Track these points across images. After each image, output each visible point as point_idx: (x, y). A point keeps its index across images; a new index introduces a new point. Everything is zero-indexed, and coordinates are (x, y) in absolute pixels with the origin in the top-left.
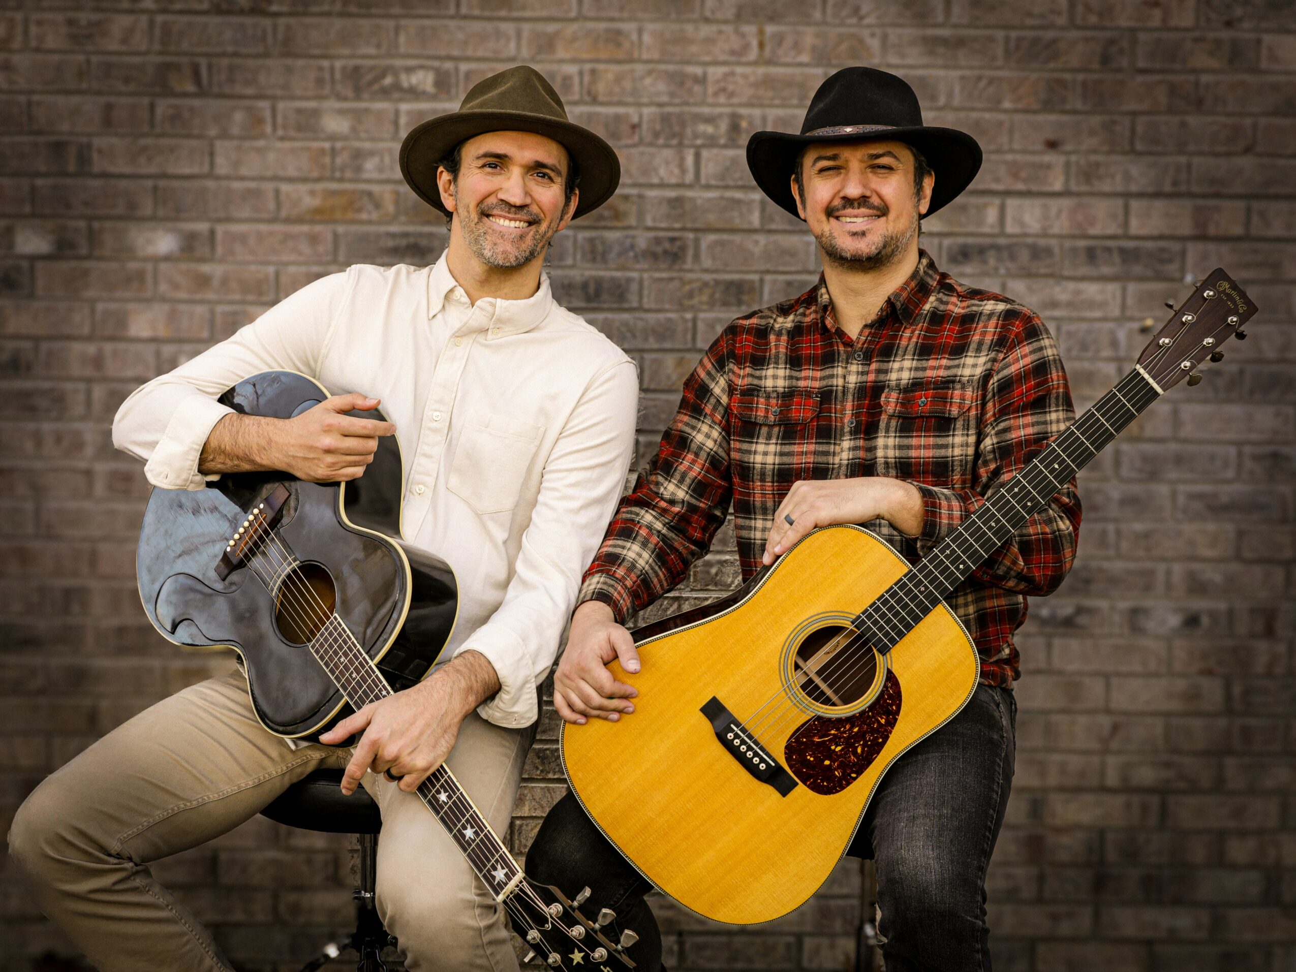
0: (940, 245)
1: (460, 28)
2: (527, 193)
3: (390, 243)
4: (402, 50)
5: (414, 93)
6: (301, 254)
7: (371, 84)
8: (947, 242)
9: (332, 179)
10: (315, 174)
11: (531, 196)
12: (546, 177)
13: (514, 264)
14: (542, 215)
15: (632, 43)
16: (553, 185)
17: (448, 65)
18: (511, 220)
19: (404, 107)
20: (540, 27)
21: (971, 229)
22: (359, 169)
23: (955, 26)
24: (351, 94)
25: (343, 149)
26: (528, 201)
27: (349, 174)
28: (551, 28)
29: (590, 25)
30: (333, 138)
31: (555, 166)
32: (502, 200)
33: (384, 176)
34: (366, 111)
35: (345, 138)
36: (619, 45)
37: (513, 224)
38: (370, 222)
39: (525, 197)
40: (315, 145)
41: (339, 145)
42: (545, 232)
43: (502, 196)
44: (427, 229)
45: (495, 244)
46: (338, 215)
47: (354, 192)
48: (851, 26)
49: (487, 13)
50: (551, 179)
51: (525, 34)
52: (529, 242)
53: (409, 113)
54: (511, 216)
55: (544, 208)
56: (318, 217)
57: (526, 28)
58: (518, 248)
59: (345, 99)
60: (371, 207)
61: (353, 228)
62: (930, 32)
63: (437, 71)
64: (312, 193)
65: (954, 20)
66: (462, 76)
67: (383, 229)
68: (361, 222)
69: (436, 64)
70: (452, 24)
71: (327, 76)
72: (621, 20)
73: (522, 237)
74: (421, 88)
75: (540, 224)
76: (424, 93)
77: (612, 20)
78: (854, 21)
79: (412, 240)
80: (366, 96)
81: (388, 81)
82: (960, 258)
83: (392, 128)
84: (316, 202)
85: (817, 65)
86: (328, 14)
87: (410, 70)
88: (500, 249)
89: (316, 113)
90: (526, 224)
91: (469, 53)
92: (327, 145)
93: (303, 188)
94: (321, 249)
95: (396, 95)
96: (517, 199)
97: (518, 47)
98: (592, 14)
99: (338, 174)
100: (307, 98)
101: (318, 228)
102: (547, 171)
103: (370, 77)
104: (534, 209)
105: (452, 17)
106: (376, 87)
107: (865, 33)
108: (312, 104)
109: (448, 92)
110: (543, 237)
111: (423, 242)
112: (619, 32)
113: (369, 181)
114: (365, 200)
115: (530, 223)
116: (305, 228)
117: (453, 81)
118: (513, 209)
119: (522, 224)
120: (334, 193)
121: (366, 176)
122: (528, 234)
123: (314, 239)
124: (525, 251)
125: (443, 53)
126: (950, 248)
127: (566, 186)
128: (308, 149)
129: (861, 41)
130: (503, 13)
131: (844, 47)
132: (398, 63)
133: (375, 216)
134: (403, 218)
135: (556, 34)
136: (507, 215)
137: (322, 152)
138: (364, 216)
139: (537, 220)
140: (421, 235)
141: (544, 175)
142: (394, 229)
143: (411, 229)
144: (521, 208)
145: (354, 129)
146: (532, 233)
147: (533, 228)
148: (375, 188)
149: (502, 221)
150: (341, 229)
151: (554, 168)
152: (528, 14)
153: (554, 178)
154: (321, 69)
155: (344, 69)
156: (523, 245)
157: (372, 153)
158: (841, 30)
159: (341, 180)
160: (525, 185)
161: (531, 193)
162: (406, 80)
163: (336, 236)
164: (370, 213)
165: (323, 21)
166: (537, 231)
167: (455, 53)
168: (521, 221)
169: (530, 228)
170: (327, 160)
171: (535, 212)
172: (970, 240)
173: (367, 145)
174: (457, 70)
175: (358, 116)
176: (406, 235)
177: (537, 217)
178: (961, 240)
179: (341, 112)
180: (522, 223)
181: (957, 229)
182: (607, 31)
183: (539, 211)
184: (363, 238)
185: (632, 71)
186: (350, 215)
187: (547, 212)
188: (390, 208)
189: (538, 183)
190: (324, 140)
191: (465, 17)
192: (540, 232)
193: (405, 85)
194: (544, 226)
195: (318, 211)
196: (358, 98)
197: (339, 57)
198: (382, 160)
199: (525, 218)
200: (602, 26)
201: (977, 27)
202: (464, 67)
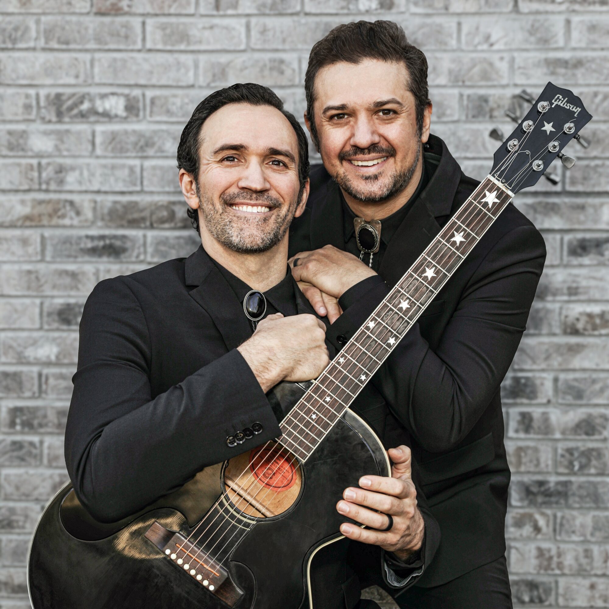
0: (562, 240)
1: (145, 60)
2: (265, 180)
3: (90, 245)
4: (97, 80)
5: (107, 116)
6: (13, 254)
7: (70, 109)
8: (567, 237)
9: (40, 190)
10: (26, 187)
11: (268, 182)
12: (281, 164)
13: (261, 246)
14: (282, 200)
15: (294, 70)
16: (288, 171)
17: (136, 92)
18: (253, 205)
19: (99, 128)
20: (214, 58)
21: (589, 226)
22: (61, 182)
23: (574, 49)
24: (54, 119)
25: (48, 164)
26: (268, 186)
27: (53, 186)
28: (224, 59)
29: (257, 55)
30: (39, 156)
31: (288, 152)
32: (243, 188)
33: (84, 188)
34: (67, 131)
35: (49, 156)
36: (282, 72)
37: (255, 210)
38: (72, 227)
39: (264, 183)
40: (24, 161)
41: (44, 161)
42: (286, 216)
43: (242, 184)
44: (121, 232)
45: (241, 230)
46: (45, 222)
47: (58, 201)
48: (482, 51)
49: (169, 48)
50: (285, 165)
51: (201, 65)
52: (272, 225)
53: (103, 133)
54: (252, 202)
55: (282, 193)
56: (28, 223)
57: (202, 58)
58: (263, 230)
59: (50, 122)
60: (73, 214)
61: (58, 232)
62: (552, 55)
63: (127, 96)
64: (23, 202)
65: (573, 44)
66: (148, 102)
67: (83, 232)
68: (64, 227)
69: (126, 91)
70: (139, 56)
71: (34, 103)
72: (284, 51)
73: (265, 220)
74: (113, 112)
75: (280, 208)
76: (116, 116)
77: (276, 50)
78: (485, 47)
79: (108, 242)
80: (67, 119)
81: (85, 106)
82: (579, 251)
83: (90, 147)
84: (26, 210)
85: (453, 87)
86: (34, 49)
87: (104, 96)
88: (246, 233)
89: (24, 134)
90: (267, 210)
91: (154, 81)
92: (35, 162)
93: (15, 198)
94: (31, 250)
95: (93, 119)
96: (257, 185)
97: (196, 75)
98: (258, 47)
99: (44, 187)
100: (17, 122)
101: (28, 232)
102: (281, 158)
103: (70, 103)
104: (273, 194)
105: (139, 51)
106: (75, 111)
107: (495, 58)
108: (21, 127)
109: (137, 115)
110: (284, 220)
111: (118, 243)
112: (282, 62)
113: (71, 192)
114: (68, 208)
115: (271, 208)
116: (17, 232)
117: (141, 105)
118: (254, 196)
119: (265, 210)
120: (41, 202)
121: (68, 187)
122: (270, 217)
123: (25, 242)
124: (270, 233)
125: (132, 82)
126: (570, 243)
127: (299, 172)
128: (19, 165)
129: (491, 64)
130: (183, 47)
131: (476, 70)
132: (93, 90)
133: (76, 222)
134: (100, 223)
135: (228, 64)
136: (249, 201)
137: (31, 167)
138: (67, 222)
139: (277, 204)
140: (115, 237)
141: (278, 163)
142: (94, 232)
143: (107, 232)
144: (261, 192)
145: (57, 148)
146: (274, 217)
147: (275, 212)
148: (76, 198)
149: (244, 208)
150: (47, 233)
151: (288, 154)
152: (203, 47)
153: (289, 165)
154: (27, 96)
155: (48, 96)
156: (267, 228)
157: (73, 169)
158: (474, 55)
159: (47, 191)
160: (263, 172)
161: (270, 180)
162: (100, 106)
163: (43, 238)
164: (72, 218)
165: (29, 55)
166: (278, 216)
167: (142, 82)
168: (262, 206)
169: (272, 212)
170: (35, 174)
171: (274, 197)
172: (588, 236)
173: (68, 162)
174: (144, 95)
175: (61, 136)
176: (102, 237)
177: (278, 202)
178: (580, 236)
179: (46, 133)
180: (264, 208)
181: (576, 227)
182: (272, 60)
183: (278, 196)
184: (67, 241)
185: (294, 94)
186: (55, 221)
187: (286, 197)
188: (89, 214)
189: (274, 170)
190: (32, 157)
191: (150, 50)
192: (281, 215)
193: (100, 110)
194: (284, 210)
195: (28, 218)
196: (60, 122)
197: (43, 86)
198: (81, 174)
199: (266, 203)
200: (267, 56)
201: (594, 50)
202: (150, 93)
